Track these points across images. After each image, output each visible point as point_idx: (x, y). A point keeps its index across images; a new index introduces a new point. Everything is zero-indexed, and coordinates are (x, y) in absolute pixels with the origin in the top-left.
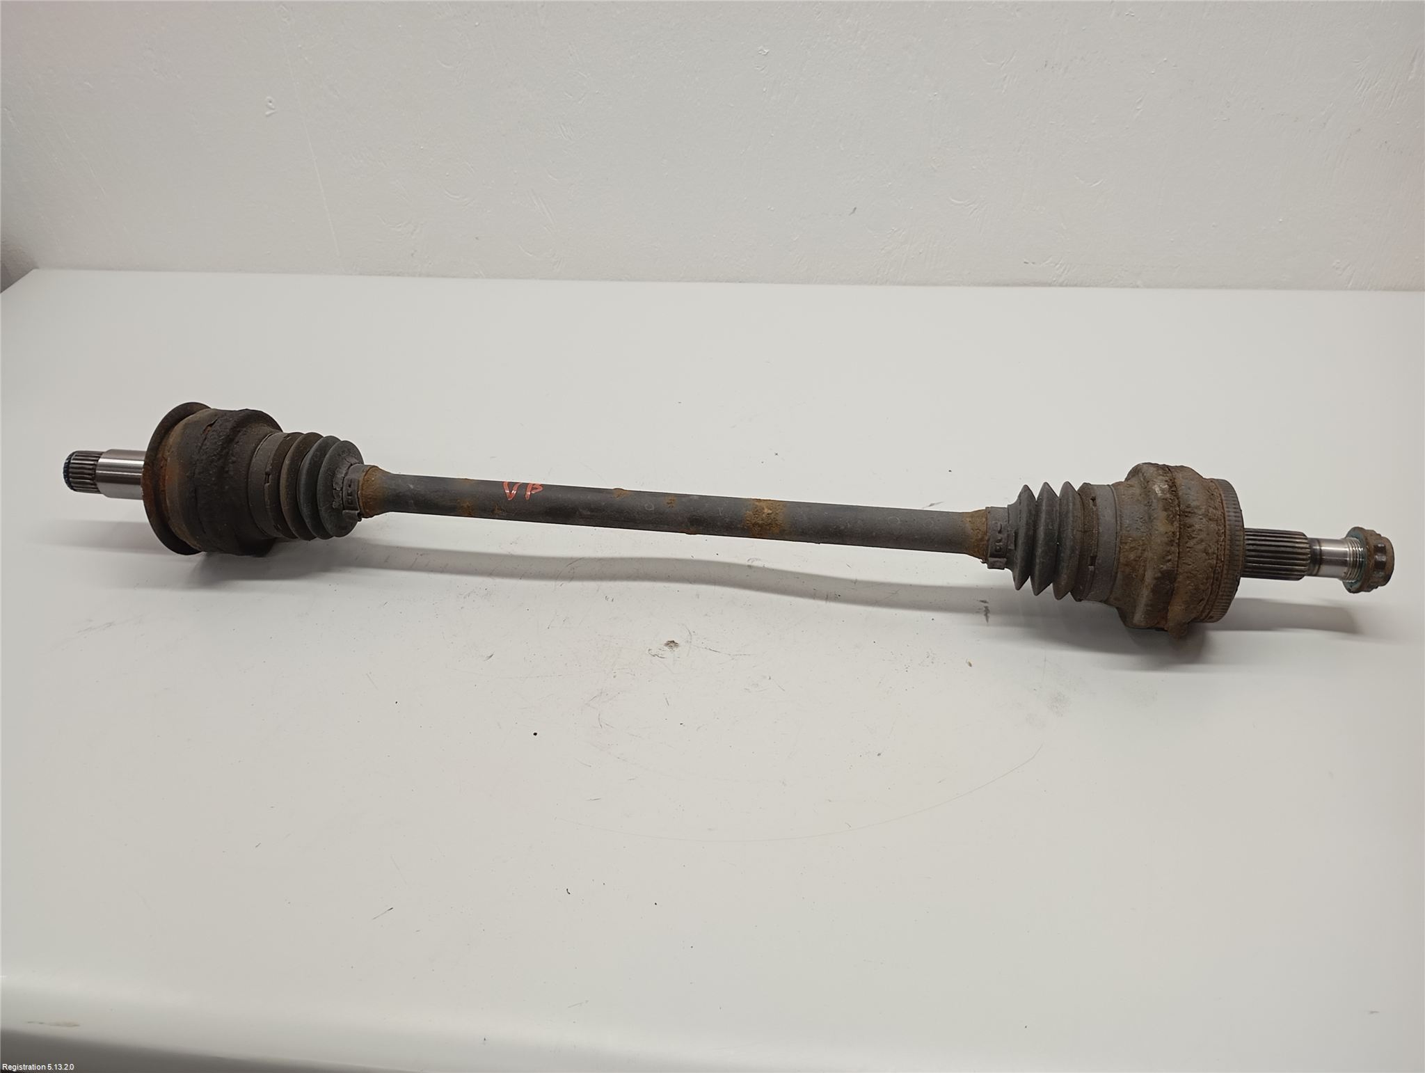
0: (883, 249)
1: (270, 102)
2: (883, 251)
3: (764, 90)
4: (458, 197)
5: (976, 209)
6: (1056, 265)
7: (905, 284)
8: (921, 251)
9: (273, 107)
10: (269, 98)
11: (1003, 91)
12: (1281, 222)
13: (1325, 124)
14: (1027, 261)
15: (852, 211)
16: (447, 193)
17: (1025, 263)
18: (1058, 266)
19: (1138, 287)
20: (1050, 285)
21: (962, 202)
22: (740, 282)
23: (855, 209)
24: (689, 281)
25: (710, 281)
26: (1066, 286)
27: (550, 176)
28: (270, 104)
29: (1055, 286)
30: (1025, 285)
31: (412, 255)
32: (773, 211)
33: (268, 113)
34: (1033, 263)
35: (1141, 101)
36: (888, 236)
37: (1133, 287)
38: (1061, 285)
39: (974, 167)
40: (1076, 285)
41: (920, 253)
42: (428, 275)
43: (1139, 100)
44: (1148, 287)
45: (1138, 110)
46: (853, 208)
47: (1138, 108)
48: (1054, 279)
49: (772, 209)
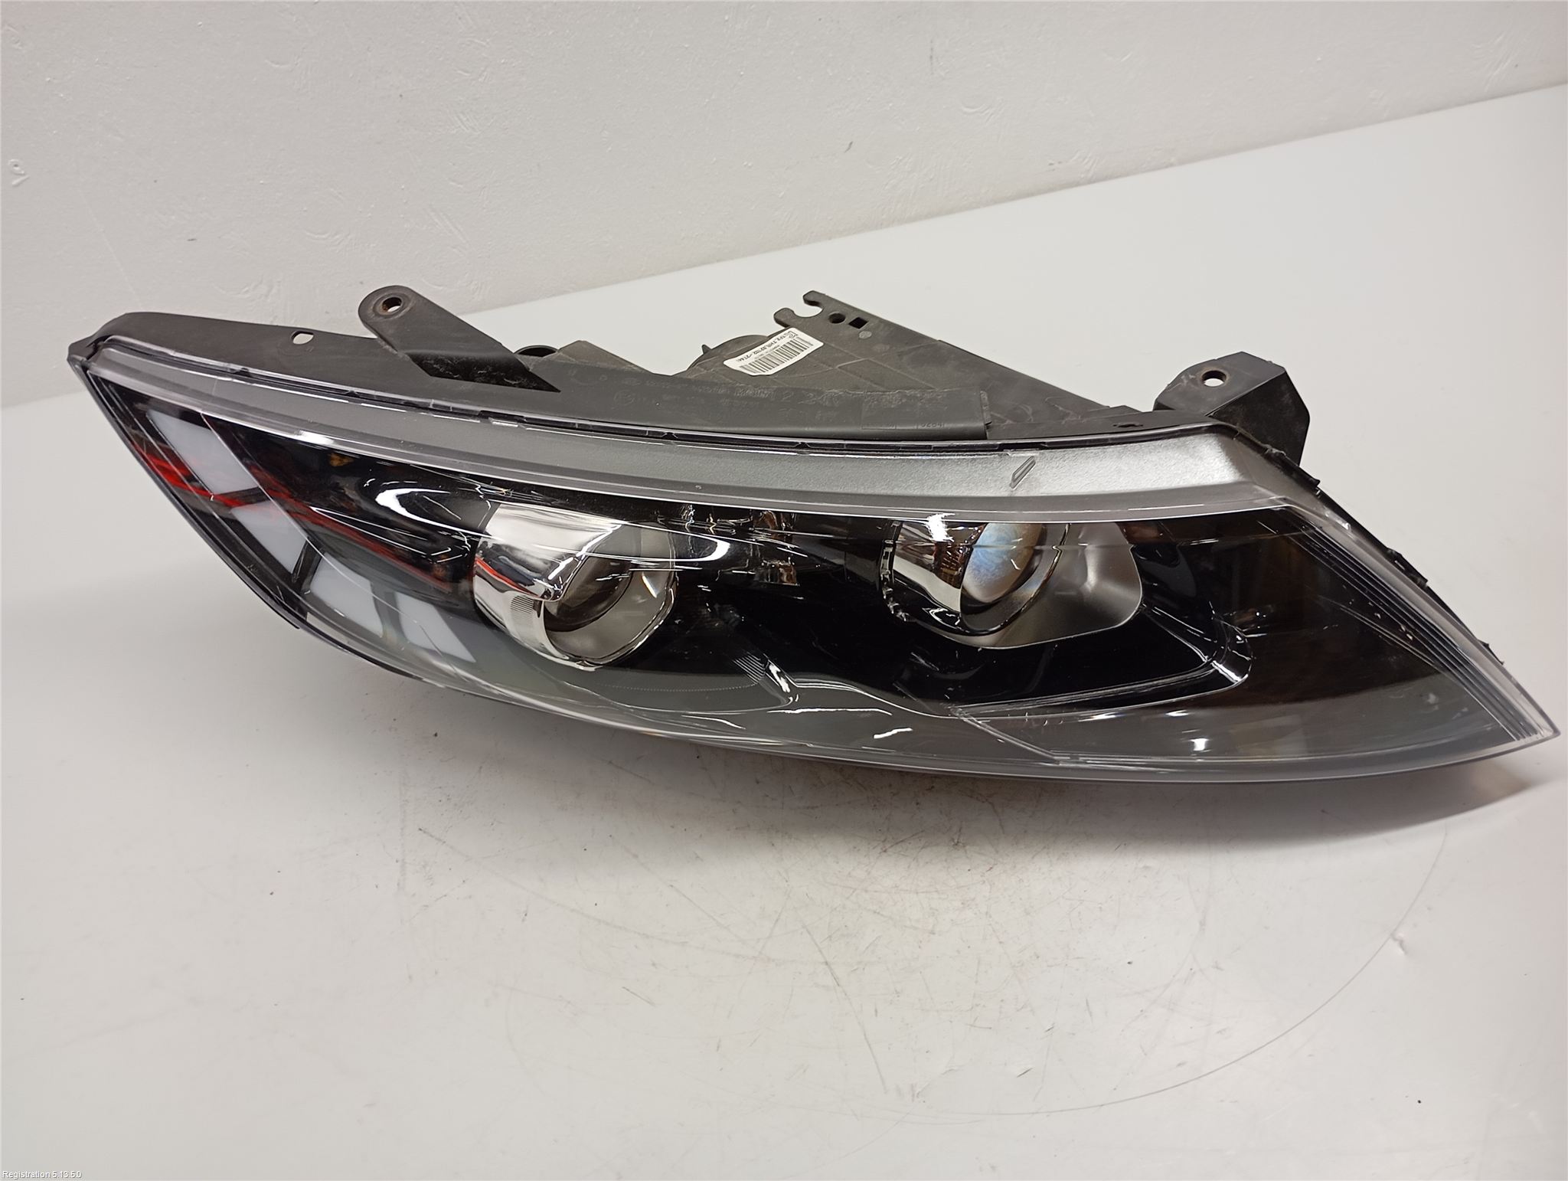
0: (886, 185)
2: (887, 187)
4: (324, 236)
6: (1084, 159)
14: (1051, 161)
16: (308, 234)
18: (1086, 160)
19: (1172, 165)
20: (1077, 184)
21: (974, 110)
22: (718, 261)
24: (653, 275)
25: (680, 269)
26: (1094, 182)
32: (750, 167)
34: (1060, 163)
36: (892, 167)
37: (1167, 167)
38: (1091, 182)
46: (849, 142)
48: (1082, 176)
49: (750, 165)
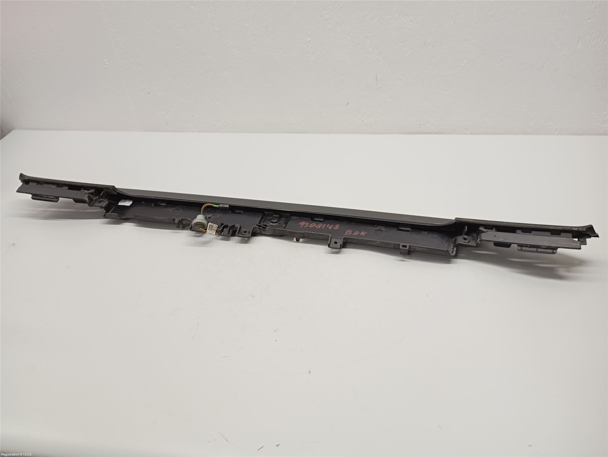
1: (107, 62)
3: (309, 55)
5: (398, 103)
7: (370, 133)
8: (376, 120)
9: (108, 64)
10: (106, 60)
11: (407, 55)
12: (526, 107)
13: (543, 67)
15: (347, 104)
17: (420, 125)
23: (348, 103)
27: (222, 91)
28: (107, 63)
29: (432, 134)
30: (420, 133)
31: (167, 123)
33: (106, 66)
35: (465, 59)
39: (396, 86)
40: (441, 134)
41: (376, 121)
42: (173, 131)
43: (464, 58)
44: (471, 134)
45: (464, 62)
47: (464, 61)
